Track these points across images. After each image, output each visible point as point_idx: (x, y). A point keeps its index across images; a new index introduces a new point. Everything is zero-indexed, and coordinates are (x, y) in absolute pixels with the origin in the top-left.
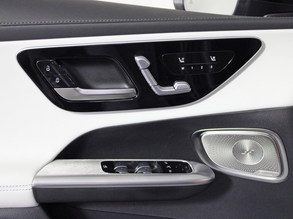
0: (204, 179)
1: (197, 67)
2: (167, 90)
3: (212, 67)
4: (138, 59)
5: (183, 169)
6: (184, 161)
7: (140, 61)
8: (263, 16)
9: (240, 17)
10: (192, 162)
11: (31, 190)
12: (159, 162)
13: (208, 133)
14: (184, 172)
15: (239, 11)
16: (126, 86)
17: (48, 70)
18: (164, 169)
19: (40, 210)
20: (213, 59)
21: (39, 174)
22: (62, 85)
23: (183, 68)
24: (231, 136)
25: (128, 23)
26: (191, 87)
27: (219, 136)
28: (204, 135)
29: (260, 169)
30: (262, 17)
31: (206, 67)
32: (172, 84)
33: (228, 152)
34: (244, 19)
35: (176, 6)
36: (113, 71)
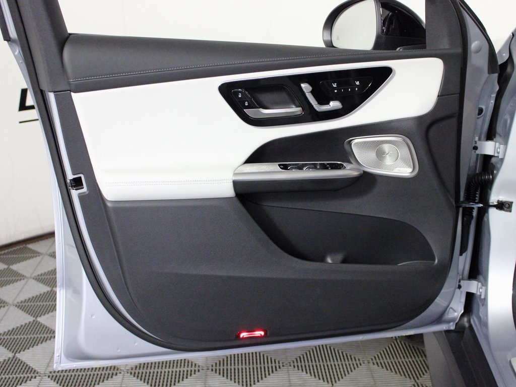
0: (355, 173)
1: (346, 90)
2: (325, 108)
3: (357, 89)
4: (303, 85)
5: (339, 167)
6: (339, 163)
7: (305, 87)
8: (395, 49)
9: (378, 51)
10: (346, 163)
11: (232, 183)
12: (320, 164)
13: (357, 140)
14: (340, 168)
15: (377, 45)
16: (294, 107)
17: (240, 96)
18: (324, 167)
19: (236, 199)
20: (358, 83)
21: (236, 172)
22: (248, 107)
23: (336, 91)
24: (374, 142)
25: (291, 61)
26: (342, 104)
27: (365, 142)
28: (353, 143)
29: (397, 167)
30: (394, 51)
31: (353, 90)
32: (328, 103)
33: (372, 155)
34: (379, 53)
35: (325, 42)
36: (284, 96)
